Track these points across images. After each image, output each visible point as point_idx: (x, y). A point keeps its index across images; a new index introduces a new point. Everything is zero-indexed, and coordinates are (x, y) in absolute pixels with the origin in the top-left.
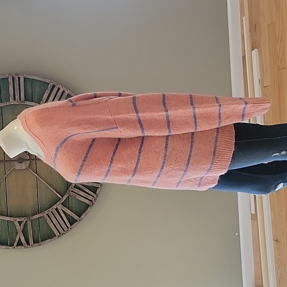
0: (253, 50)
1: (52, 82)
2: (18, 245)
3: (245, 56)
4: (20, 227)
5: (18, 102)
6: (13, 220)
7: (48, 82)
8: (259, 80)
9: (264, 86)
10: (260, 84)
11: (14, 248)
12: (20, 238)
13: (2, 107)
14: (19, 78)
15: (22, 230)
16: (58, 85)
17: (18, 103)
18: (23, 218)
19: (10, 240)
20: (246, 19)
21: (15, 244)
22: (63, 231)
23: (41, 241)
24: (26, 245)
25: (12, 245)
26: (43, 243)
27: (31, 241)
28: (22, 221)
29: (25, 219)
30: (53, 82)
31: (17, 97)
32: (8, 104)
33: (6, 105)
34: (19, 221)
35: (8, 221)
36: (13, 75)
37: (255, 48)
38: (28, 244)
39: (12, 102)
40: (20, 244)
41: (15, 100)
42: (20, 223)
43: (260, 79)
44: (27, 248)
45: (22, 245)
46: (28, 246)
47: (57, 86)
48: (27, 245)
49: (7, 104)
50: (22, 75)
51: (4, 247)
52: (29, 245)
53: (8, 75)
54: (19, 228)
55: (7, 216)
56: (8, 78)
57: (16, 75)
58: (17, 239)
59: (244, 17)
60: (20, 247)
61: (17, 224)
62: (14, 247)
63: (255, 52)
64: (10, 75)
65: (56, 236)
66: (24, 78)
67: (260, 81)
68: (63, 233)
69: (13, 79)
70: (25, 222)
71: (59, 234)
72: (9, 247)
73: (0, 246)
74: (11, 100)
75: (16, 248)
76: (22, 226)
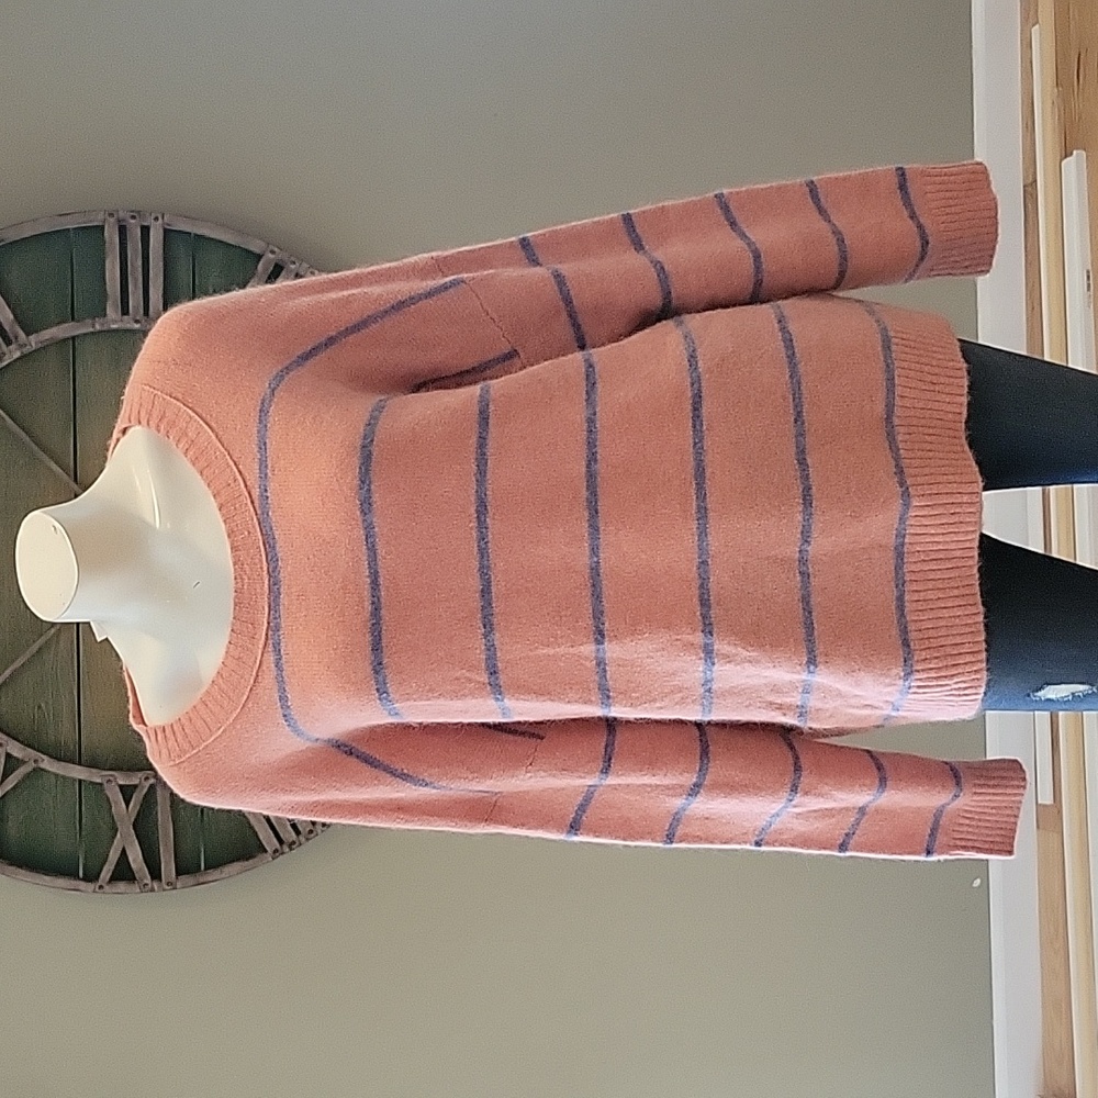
0: (1066, 157)
1: (273, 252)
2: (115, 878)
3: (1036, 181)
4: (127, 807)
5: (137, 321)
6: (99, 781)
7: (256, 251)
8: (1088, 272)
10: (1089, 289)
11: (101, 887)
12: (124, 851)
13: (73, 338)
14: (145, 230)
15: (133, 820)
16: (294, 263)
17: (137, 326)
18: (140, 774)
19: (85, 858)
20: (1042, 39)
21: (106, 873)
22: (293, 834)
23: (206, 869)
24: (148, 880)
25: (91, 877)
26: (214, 874)
27: (168, 866)
28: (135, 786)
29: (147, 779)
30: (276, 249)
31: (135, 300)
32: (98, 327)
33: (92, 330)
34: (121, 783)
35: (80, 781)
36: (121, 214)
37: (1077, 149)
38: (156, 875)
39: (115, 322)
40: (123, 873)
41: (125, 311)
42: (127, 792)
43: (1090, 268)
44: (152, 890)
45: (134, 879)
46: (156, 885)
47: (293, 266)
48: (153, 878)
49: (93, 326)
50: (156, 219)
51: (61, 882)
52: (161, 880)
53: (101, 214)
54: (124, 813)
55: (80, 764)
56: (103, 227)
57: (133, 217)
58: (114, 856)
59: (1037, 26)
60: (122, 886)
61: (116, 797)
62: (100, 883)
63: (1074, 165)
64: (111, 215)
65: (266, 851)
66: (165, 231)
67: (1088, 277)
68: (294, 843)
69: (123, 230)
70: (145, 790)
71: (278, 845)
72: (82, 885)
73: (47, 878)
74: (112, 311)
75: (107, 888)
76: (135, 804)
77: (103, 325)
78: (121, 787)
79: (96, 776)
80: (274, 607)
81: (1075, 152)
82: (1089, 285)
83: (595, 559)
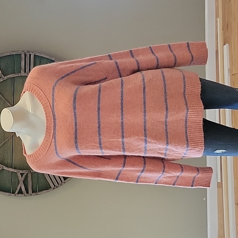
0: (224, 45)
2: (18, 193)
3: (218, 50)
4: (22, 178)
7: (53, 60)
8: (229, 69)
9: (233, 74)
10: (229, 73)
12: (21, 187)
13: (14, 77)
14: (30, 55)
15: (23, 180)
19: (12, 189)
20: (219, 20)
21: (17, 192)
22: (57, 184)
23: (38, 192)
24: (26, 194)
25: (13, 193)
26: (40, 193)
27: (30, 191)
28: (24, 173)
29: (26, 172)
30: (58, 60)
31: (27, 70)
32: (19, 75)
34: (21, 172)
35: (12, 172)
36: (25, 52)
37: (227, 43)
38: (27, 193)
39: (23, 74)
40: (20, 192)
41: (25, 72)
43: (229, 68)
44: (27, 196)
45: (23, 193)
46: (27, 195)
49: (18, 75)
50: (32, 53)
51: (7, 194)
53: (21, 52)
55: (12, 168)
56: (21, 54)
57: (28, 52)
58: (19, 188)
59: (219, 18)
60: (20, 195)
61: (19, 175)
62: (15, 194)
63: (226, 47)
64: (23, 52)
65: (51, 188)
66: (34, 55)
67: (229, 70)
68: (58, 186)
69: (25, 55)
70: (26, 174)
71: (54, 187)
72: (12, 194)
73: (4, 193)
74: (22, 72)
75: (17, 195)
76: (23, 177)
77: (20, 75)
78: (21, 173)
79: (15, 171)
80: (54, 129)
81: (226, 44)
82: (229, 72)
83: (122, 121)
